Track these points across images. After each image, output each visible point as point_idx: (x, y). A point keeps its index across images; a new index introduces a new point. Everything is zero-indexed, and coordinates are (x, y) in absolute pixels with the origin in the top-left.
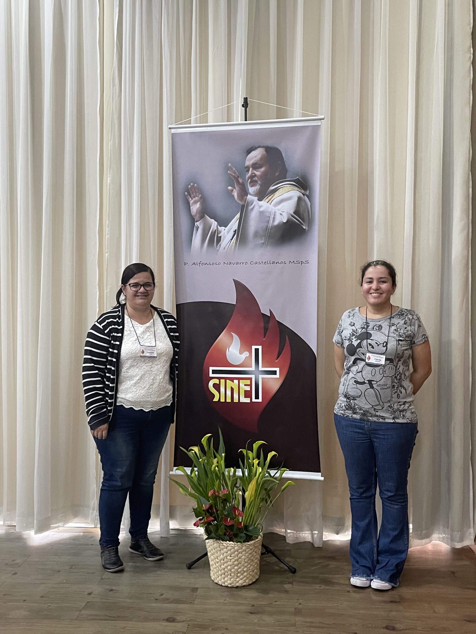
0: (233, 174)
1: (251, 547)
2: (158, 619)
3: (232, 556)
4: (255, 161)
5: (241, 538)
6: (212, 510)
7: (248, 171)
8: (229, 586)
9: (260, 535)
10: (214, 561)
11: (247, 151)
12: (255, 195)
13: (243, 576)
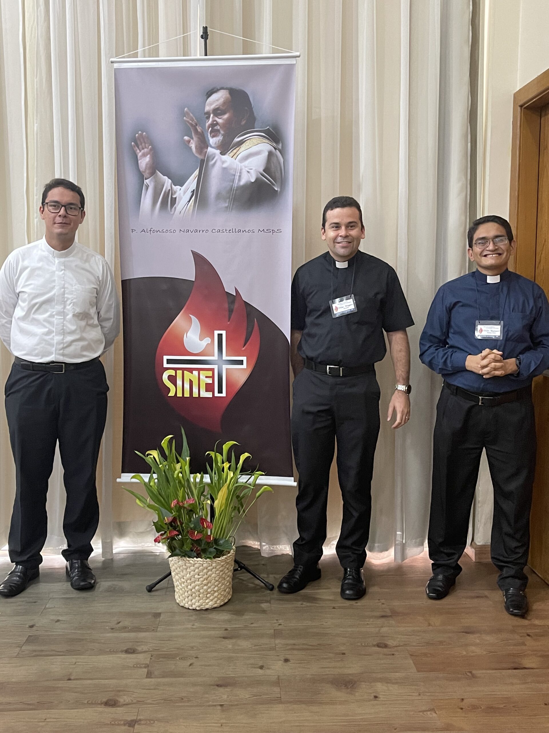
0: (191, 122)
1: (222, 564)
2: (115, 650)
3: (199, 574)
4: (216, 105)
5: (210, 553)
6: (176, 523)
7: (208, 118)
8: (198, 608)
9: (233, 549)
10: (180, 581)
11: (207, 94)
12: (217, 148)
13: (214, 597)
